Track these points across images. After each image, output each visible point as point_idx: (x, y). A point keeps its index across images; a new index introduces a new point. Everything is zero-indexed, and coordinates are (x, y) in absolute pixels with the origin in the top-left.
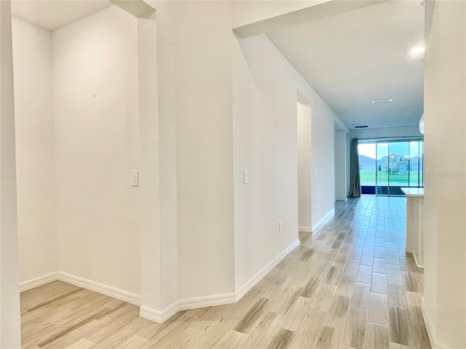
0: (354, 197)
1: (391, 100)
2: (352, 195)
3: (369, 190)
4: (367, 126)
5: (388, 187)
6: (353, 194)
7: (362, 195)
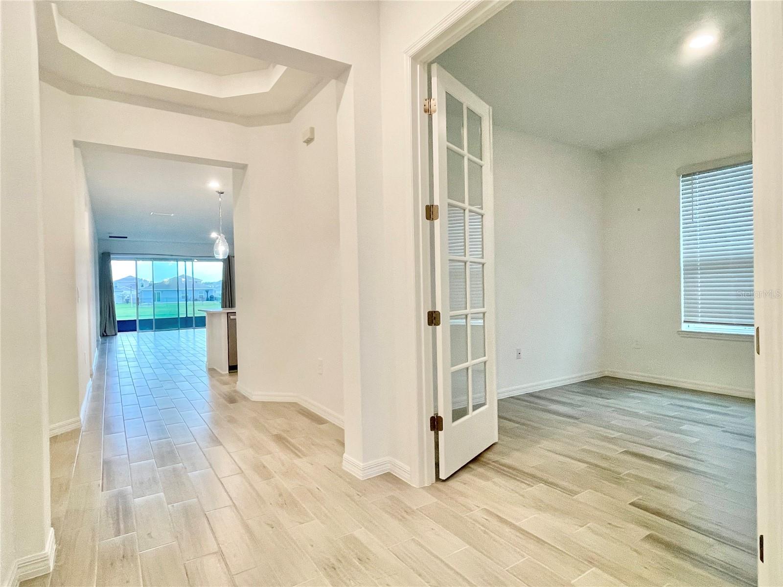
0: (107, 336)
1: (172, 215)
2: (104, 333)
3: (128, 326)
4: (126, 237)
5: (154, 320)
6: (105, 331)
7: (119, 334)
